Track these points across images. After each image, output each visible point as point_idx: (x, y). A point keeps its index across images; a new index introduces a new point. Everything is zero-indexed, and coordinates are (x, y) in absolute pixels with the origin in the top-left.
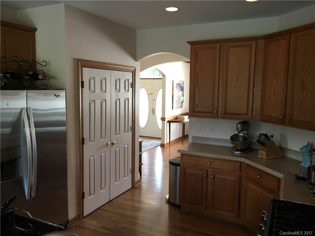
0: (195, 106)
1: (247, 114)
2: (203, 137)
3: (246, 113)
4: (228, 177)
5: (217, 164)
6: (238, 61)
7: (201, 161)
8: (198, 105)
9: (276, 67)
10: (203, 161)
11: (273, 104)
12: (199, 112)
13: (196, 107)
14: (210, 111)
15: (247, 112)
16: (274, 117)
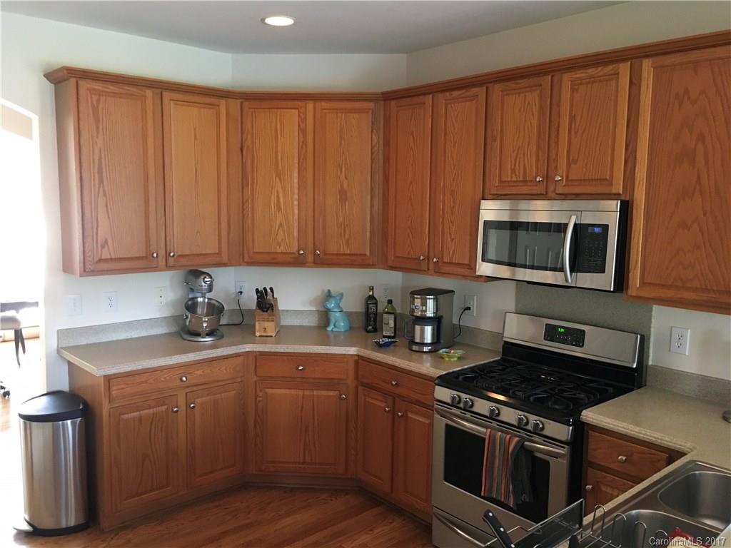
0: (99, 246)
1: (219, 253)
2: (91, 327)
3: (217, 252)
4: (223, 394)
5: (200, 372)
6: (195, 138)
7: (163, 379)
8: (106, 242)
9: (279, 158)
10: (168, 378)
11: (277, 228)
12: (111, 259)
13: (103, 247)
14: (141, 255)
15: (220, 248)
16: (282, 253)
